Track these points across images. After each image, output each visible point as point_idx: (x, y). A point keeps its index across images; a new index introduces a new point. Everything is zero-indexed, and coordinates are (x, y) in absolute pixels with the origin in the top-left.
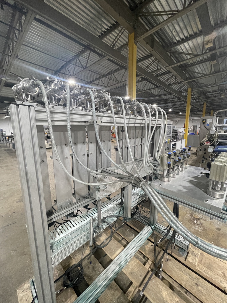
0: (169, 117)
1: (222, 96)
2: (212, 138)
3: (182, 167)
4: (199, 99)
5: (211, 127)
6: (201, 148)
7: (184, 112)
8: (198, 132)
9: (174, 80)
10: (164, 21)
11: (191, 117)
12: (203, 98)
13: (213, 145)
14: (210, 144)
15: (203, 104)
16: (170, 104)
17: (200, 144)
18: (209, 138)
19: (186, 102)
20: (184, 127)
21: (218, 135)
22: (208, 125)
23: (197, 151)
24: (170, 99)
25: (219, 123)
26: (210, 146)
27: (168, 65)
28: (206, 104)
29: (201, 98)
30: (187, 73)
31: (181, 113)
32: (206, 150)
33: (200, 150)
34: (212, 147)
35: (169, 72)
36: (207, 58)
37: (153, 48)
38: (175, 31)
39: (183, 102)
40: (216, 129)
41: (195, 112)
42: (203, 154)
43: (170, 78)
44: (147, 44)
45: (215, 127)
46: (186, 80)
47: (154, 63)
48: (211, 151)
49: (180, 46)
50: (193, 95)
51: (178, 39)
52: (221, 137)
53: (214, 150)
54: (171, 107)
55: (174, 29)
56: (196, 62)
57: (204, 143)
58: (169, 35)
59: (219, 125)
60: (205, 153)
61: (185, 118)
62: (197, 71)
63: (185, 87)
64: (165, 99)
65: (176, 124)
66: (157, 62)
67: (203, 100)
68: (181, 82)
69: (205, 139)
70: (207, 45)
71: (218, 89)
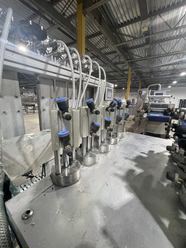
0: (115, 91)
1: (152, 77)
2: (146, 106)
3: (116, 136)
4: (136, 78)
5: (146, 97)
6: (138, 115)
7: (126, 88)
8: (135, 103)
9: (118, 60)
11: (131, 92)
12: (139, 78)
13: (147, 112)
14: (144, 111)
15: (139, 83)
16: (116, 80)
17: (137, 111)
18: (144, 107)
19: (127, 80)
20: (126, 99)
21: (150, 104)
22: (143, 96)
23: (134, 117)
24: (116, 76)
25: (151, 94)
26: (145, 112)
27: (114, 44)
28: (141, 83)
29: (137, 77)
30: (128, 55)
31: (123, 89)
32: (141, 116)
33: (137, 116)
34: (146, 114)
35: (115, 52)
36: (143, 44)
37: (100, 24)
38: (119, 12)
39: (125, 80)
40: (149, 99)
41: (134, 88)
42: (140, 119)
43: (116, 57)
44: (95, 19)
45: (148, 97)
46: (128, 61)
47: (102, 41)
48: (146, 117)
49: (123, 28)
50: (132, 75)
51: (121, 21)
52: (153, 106)
53: (147, 116)
54: (116, 83)
55: (119, 11)
56: (135, 46)
57: (140, 111)
58: (114, 16)
59: (151, 96)
60: (141, 119)
61: (127, 92)
62: (135, 54)
63: (127, 67)
64: (112, 76)
65: (120, 97)
66: (104, 40)
67: (139, 79)
68: (124, 63)
69: (141, 107)
70: (144, 28)
71: (149, 71)
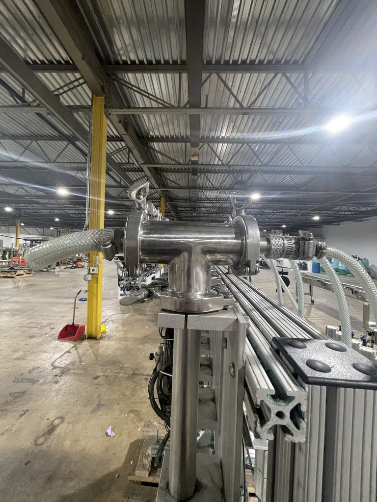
10: (152, 108)
37: (127, 131)
43: (142, 178)
44: (120, 123)
46: (161, 188)
51: (157, 133)
55: (155, 120)
66: (127, 150)
70: (193, 157)
